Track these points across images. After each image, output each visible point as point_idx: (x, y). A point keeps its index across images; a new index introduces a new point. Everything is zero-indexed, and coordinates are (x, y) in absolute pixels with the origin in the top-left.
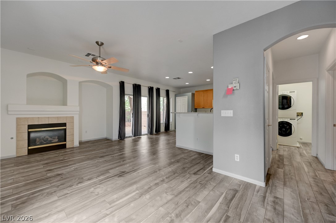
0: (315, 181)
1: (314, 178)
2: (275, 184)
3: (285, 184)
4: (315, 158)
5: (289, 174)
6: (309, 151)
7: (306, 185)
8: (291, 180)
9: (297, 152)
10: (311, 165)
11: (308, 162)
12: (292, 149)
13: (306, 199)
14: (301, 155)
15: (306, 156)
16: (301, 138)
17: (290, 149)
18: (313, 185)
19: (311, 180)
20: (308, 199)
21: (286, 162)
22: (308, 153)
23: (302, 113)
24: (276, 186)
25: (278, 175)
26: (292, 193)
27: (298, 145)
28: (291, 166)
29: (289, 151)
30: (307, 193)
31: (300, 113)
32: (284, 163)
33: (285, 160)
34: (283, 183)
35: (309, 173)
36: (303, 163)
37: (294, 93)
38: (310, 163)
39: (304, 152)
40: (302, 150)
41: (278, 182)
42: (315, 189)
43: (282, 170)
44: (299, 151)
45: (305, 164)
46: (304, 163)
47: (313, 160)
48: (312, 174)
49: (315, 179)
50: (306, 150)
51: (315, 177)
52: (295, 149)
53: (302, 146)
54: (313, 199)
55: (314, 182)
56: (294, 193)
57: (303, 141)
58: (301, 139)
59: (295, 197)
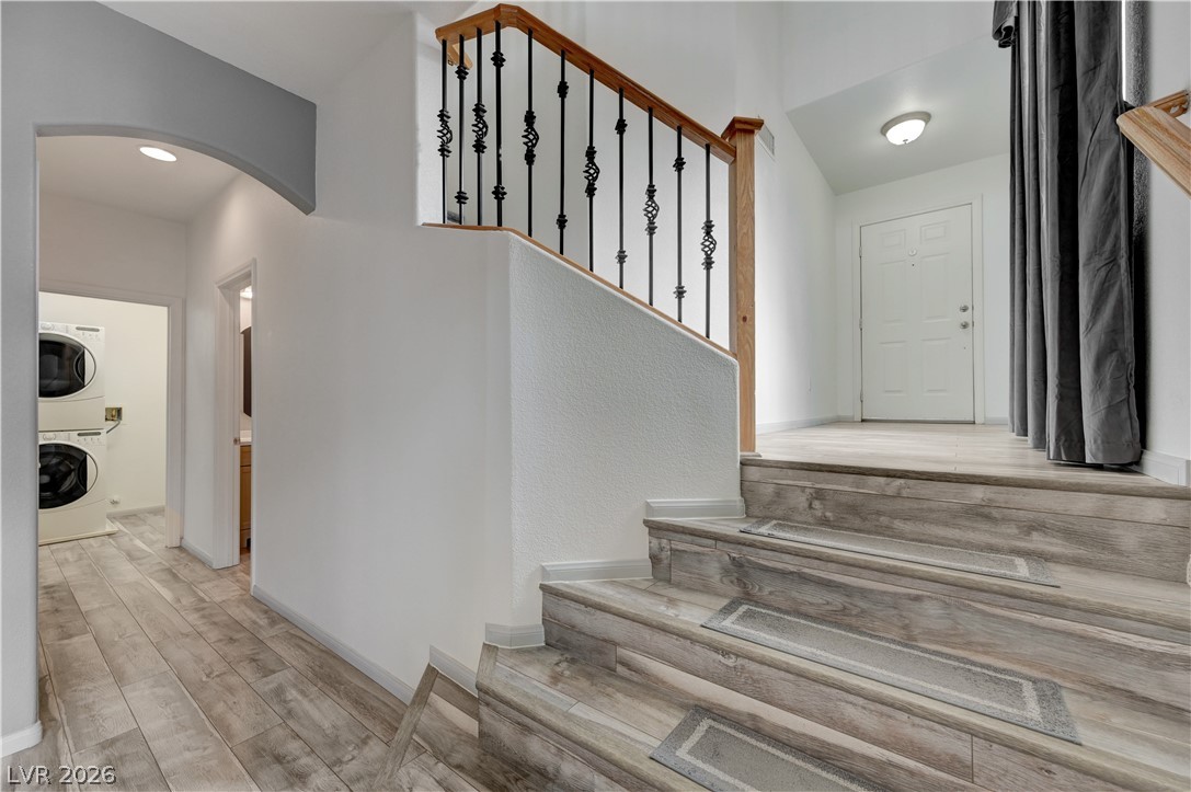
0: (203, 617)
1: (197, 610)
2: (80, 703)
3: (120, 678)
4: (176, 551)
5: (120, 637)
6: (151, 536)
7: (188, 640)
8: (136, 650)
9: (113, 551)
10: (175, 576)
11: (163, 570)
12: (91, 546)
13: (204, 679)
14: (131, 557)
15: (150, 555)
16: (116, 498)
17: (82, 552)
18: (203, 628)
19: (193, 618)
20: (208, 676)
21: (88, 601)
22: (151, 544)
23: (119, 411)
24: (87, 707)
25: (75, 665)
26: (156, 689)
27: (109, 527)
28: (114, 605)
29: (80, 559)
30: (199, 660)
31: (112, 409)
32: (83, 608)
33: (79, 596)
34: (111, 680)
35: (179, 601)
36: (152, 581)
37: (95, 333)
38: (169, 571)
39: (138, 543)
40: (126, 539)
41: (90, 686)
42: (213, 635)
43: (89, 638)
44: (119, 548)
45: (158, 581)
46: (154, 579)
47: (176, 560)
48: (187, 601)
49: (203, 609)
50: (141, 536)
51: (201, 607)
52: (103, 545)
53: (123, 524)
54: (219, 668)
55: (205, 620)
56: (164, 686)
57: (125, 507)
58: (114, 503)
59: (172, 693)
